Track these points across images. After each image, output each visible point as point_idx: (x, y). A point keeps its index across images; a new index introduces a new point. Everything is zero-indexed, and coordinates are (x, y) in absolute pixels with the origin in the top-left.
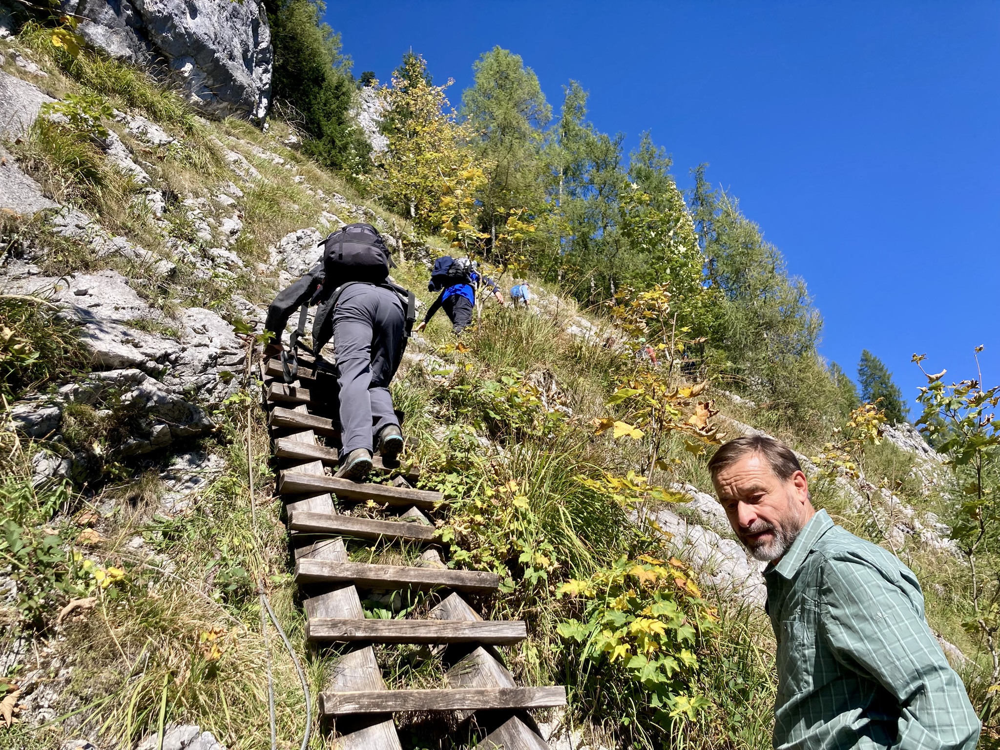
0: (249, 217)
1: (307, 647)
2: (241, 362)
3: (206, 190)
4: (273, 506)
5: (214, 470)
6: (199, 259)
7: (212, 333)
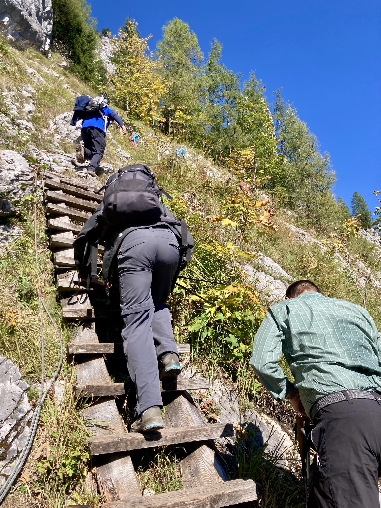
0: (38, 104)
1: (61, 322)
2: (32, 179)
3: (15, 88)
4: (47, 253)
5: (17, 235)
6: (11, 125)
7: (16, 164)
